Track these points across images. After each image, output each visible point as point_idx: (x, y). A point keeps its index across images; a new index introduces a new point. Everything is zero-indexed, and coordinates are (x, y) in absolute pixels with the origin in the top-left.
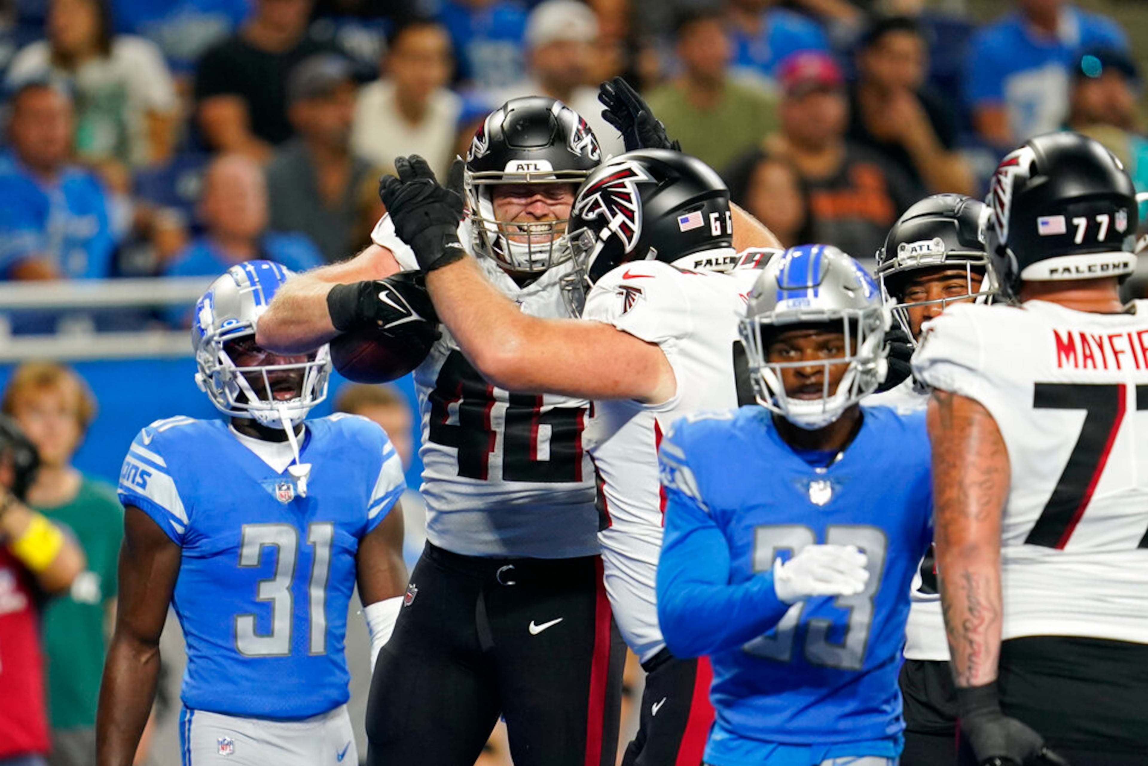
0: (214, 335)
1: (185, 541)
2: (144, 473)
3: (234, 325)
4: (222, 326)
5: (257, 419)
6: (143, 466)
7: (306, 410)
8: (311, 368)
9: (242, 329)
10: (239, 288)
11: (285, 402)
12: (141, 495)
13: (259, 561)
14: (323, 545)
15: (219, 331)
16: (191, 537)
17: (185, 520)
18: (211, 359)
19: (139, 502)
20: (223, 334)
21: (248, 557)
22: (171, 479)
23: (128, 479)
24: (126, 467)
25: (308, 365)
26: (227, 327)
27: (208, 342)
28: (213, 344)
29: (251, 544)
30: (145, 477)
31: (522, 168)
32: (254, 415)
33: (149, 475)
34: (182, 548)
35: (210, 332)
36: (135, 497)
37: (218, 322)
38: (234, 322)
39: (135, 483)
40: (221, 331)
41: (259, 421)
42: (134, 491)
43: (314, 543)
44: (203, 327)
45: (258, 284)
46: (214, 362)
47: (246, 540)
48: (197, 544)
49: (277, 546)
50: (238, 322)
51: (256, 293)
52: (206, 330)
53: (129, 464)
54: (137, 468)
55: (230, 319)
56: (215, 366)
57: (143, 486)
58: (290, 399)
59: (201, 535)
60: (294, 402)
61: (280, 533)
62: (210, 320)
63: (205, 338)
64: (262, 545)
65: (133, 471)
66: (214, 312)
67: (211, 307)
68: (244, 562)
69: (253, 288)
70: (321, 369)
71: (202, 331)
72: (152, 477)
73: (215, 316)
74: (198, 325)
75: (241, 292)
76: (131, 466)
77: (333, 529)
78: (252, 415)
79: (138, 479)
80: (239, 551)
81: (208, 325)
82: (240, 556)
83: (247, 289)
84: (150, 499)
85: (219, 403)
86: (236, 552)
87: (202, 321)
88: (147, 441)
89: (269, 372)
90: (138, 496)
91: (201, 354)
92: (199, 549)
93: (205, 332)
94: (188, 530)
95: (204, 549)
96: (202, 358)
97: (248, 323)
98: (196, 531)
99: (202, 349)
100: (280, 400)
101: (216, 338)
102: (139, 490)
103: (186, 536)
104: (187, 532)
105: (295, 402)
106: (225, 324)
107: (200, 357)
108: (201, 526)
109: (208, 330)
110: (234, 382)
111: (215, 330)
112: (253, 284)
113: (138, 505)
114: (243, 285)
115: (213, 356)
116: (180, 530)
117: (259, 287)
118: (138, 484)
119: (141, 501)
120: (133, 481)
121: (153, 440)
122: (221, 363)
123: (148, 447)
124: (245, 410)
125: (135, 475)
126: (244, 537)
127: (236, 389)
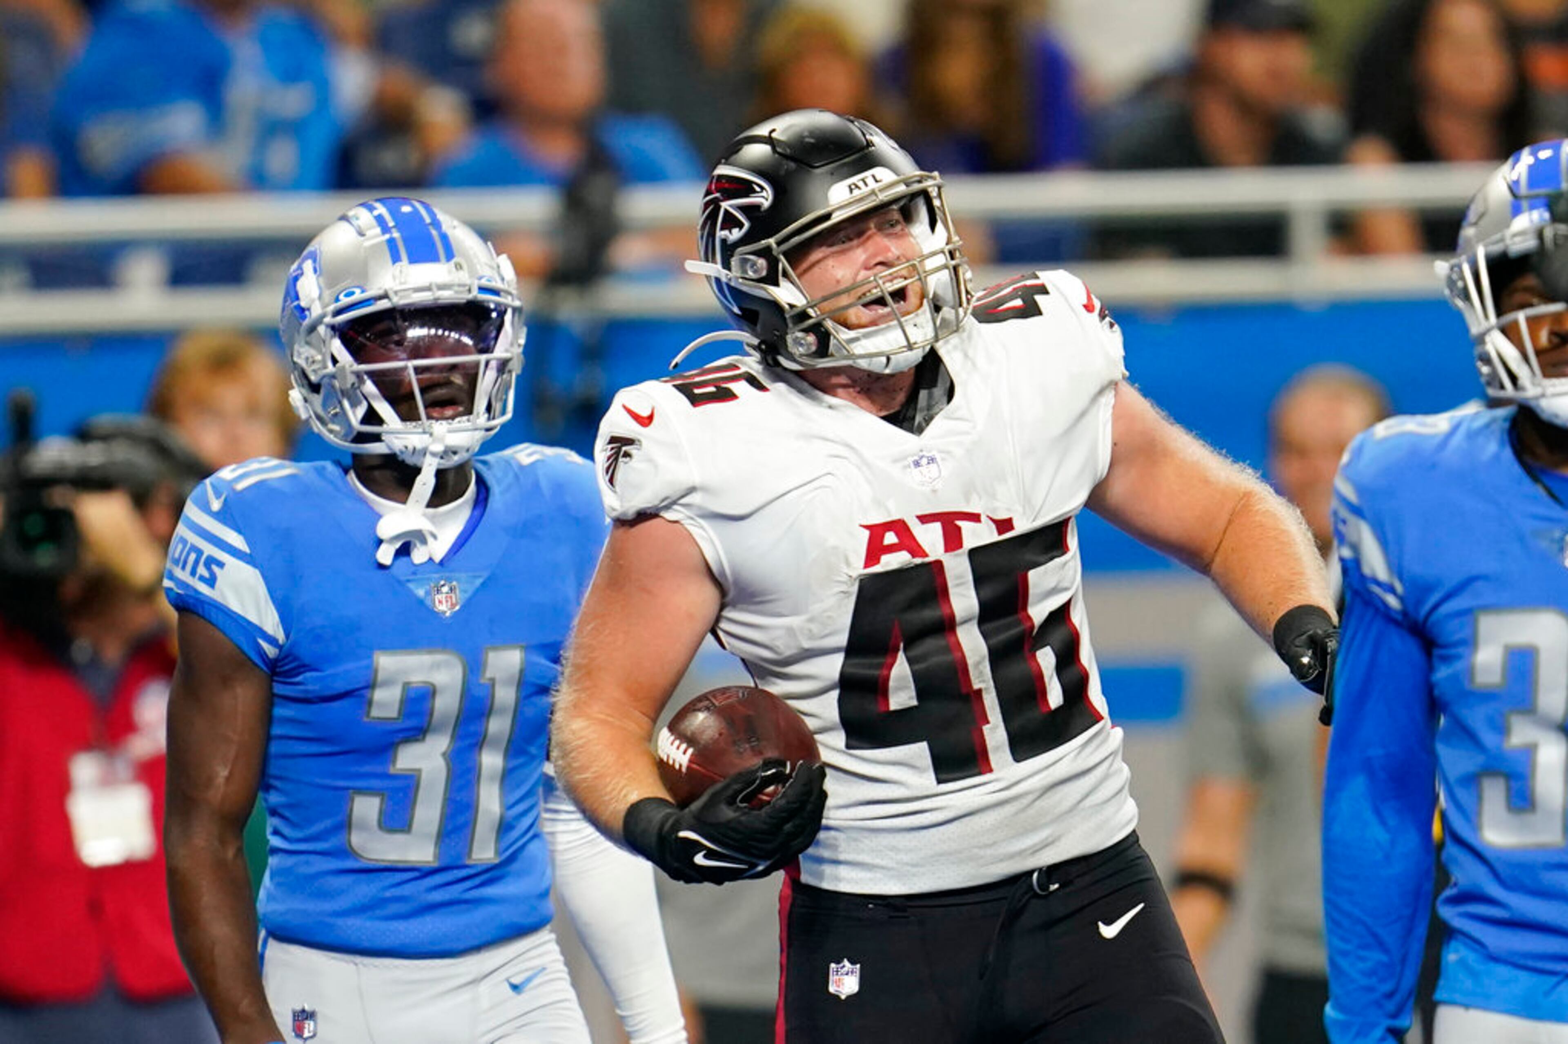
0: (324, 316)
1: (278, 670)
2: (211, 561)
3: (358, 296)
4: (337, 300)
5: (398, 453)
6: (209, 549)
7: (480, 435)
8: (487, 363)
9: (372, 302)
10: (362, 238)
11: (444, 422)
12: (207, 596)
13: (399, 713)
14: (507, 682)
15: (332, 308)
16: (286, 668)
17: (281, 636)
18: (319, 357)
19: (203, 608)
20: (338, 312)
21: (383, 705)
22: (257, 572)
23: (183, 568)
24: (180, 546)
25: (483, 358)
26: (344, 301)
27: (312, 329)
28: (322, 329)
29: (388, 683)
30: (215, 568)
31: (857, 187)
32: (392, 447)
33: (221, 565)
34: (272, 681)
35: (316, 311)
36: (197, 599)
37: (328, 295)
38: (358, 291)
39: (197, 576)
40: (335, 307)
41: (400, 458)
42: (196, 591)
43: (493, 681)
44: (303, 304)
45: (394, 230)
46: (324, 361)
47: (381, 676)
48: (299, 679)
49: (431, 688)
50: (363, 292)
51: (391, 244)
52: (309, 309)
53: (184, 541)
54: (200, 552)
55: (349, 288)
56: (325, 367)
57: (211, 581)
58: (453, 418)
59: (304, 666)
60: (459, 422)
61: (436, 666)
62: (315, 293)
63: (306, 322)
64: (406, 686)
65: (193, 557)
66: (321, 280)
67: (315, 270)
68: (375, 713)
69: (387, 236)
70: (503, 366)
71: (302, 310)
72: (226, 568)
73: (323, 285)
74: (296, 303)
75: (368, 244)
76: (188, 546)
77: (523, 655)
78: (389, 447)
79: (202, 570)
80: (368, 694)
81: (313, 301)
82: (370, 703)
83: (376, 236)
84: (222, 605)
85: (332, 433)
86: (362, 696)
87: (301, 295)
88: (216, 505)
89: (418, 370)
90: (202, 598)
91: (302, 350)
92: (301, 687)
93: (307, 313)
94: (282, 655)
95: (310, 687)
96: (303, 356)
97: (381, 292)
98: (296, 659)
99: (303, 343)
100: (437, 419)
101: (328, 320)
102: (203, 588)
103: (280, 664)
104: (280, 658)
105: (462, 422)
106: (341, 297)
107: (299, 354)
108: (306, 652)
109: (312, 310)
110: (358, 392)
111: (325, 306)
112: (385, 229)
113: (200, 611)
114: (369, 233)
115: (320, 352)
116: (271, 651)
117: (396, 235)
118: (202, 578)
119: (206, 606)
120: (193, 573)
121: (225, 503)
122: (335, 361)
123: (217, 516)
124: (377, 438)
125: (196, 563)
126: (376, 671)
127: (360, 403)
